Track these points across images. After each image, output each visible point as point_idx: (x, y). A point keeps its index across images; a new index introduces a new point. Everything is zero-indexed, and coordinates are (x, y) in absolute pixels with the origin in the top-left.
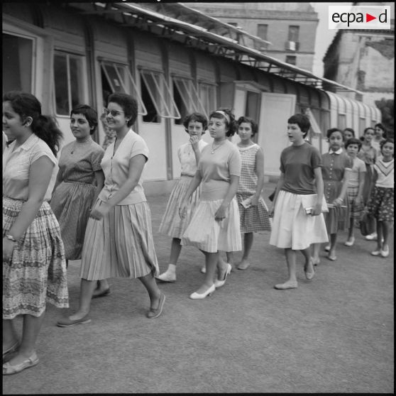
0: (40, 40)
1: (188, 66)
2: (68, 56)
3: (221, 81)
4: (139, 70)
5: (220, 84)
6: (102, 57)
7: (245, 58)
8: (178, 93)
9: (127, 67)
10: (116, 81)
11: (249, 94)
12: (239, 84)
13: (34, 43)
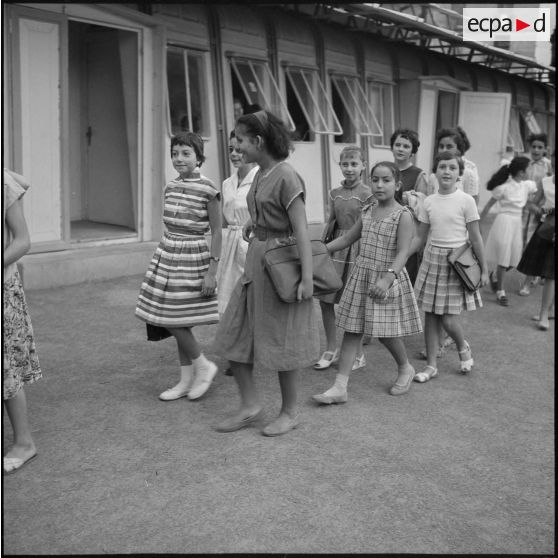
0: (147, 31)
1: (353, 58)
2: (186, 53)
3: (401, 77)
4: (284, 67)
5: (398, 81)
6: (231, 52)
7: (435, 42)
8: (339, 99)
9: (267, 64)
10: (252, 85)
11: (441, 95)
12: (427, 81)
13: (139, 37)
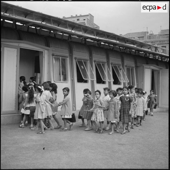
0: (46, 51)
1: (120, 60)
2: (60, 58)
3: (138, 65)
10: (82, 67)
13: (44, 53)
